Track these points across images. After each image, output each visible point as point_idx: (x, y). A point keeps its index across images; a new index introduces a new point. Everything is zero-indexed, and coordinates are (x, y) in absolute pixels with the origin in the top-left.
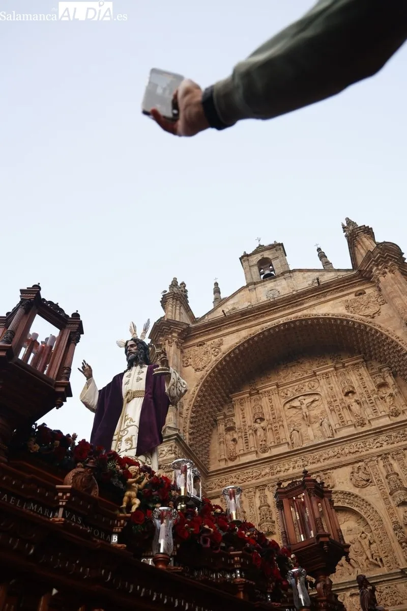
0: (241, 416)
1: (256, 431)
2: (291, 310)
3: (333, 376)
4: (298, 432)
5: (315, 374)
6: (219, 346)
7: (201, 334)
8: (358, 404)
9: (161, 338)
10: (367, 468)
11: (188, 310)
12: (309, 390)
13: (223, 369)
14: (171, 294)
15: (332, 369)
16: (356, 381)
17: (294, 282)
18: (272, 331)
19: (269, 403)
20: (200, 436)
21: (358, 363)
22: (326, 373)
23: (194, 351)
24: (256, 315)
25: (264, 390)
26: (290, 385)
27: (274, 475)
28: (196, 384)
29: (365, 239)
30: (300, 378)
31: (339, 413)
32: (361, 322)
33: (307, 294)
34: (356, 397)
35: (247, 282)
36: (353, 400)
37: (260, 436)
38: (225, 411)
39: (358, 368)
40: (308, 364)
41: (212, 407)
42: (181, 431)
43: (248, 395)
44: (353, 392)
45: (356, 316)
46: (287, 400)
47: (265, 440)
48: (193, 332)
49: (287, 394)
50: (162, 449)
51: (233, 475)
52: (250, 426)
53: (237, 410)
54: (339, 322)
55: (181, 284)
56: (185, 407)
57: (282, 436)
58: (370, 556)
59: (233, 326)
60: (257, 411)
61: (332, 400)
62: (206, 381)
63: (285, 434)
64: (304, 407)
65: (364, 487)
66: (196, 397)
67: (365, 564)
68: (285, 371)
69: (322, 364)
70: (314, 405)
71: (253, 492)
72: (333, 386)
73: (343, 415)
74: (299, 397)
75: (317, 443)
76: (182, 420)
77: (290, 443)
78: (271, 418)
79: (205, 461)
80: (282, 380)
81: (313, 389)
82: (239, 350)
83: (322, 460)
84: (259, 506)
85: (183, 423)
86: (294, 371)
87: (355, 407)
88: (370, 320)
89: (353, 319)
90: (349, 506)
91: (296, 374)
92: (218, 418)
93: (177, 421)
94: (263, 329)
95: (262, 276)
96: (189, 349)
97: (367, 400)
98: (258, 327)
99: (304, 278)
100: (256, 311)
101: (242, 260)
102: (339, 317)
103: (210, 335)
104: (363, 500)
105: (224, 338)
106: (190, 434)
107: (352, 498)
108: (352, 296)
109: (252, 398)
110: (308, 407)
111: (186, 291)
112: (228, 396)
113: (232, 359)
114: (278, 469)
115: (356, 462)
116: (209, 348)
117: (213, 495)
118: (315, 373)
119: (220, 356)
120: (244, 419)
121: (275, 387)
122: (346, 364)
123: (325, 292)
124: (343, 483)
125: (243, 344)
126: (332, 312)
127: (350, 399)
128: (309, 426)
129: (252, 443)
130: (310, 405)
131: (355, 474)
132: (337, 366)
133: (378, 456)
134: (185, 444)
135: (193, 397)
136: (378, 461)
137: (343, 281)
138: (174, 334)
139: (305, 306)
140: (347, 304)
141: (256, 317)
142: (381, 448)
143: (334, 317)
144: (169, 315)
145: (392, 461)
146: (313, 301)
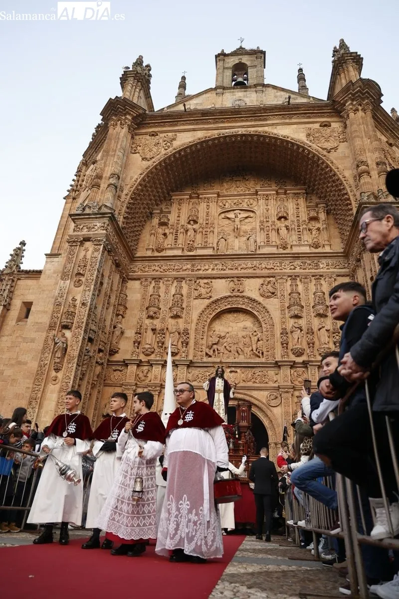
0: (177, 215)
1: (187, 231)
2: (253, 123)
3: (272, 199)
4: (226, 240)
5: (256, 193)
6: (172, 141)
7: (157, 124)
8: (287, 229)
9: (113, 117)
10: (276, 283)
11: (148, 96)
12: (246, 206)
13: (170, 165)
14: (133, 72)
16: (292, 209)
17: (264, 97)
18: (228, 139)
19: (206, 209)
20: (133, 223)
21: (299, 193)
22: (267, 195)
23: (145, 140)
24: (216, 118)
25: (204, 196)
26: (231, 198)
27: (193, 271)
28: (140, 172)
29: (351, 69)
30: (241, 193)
31: (267, 233)
32: (317, 153)
33: (274, 111)
34: (287, 223)
35: (216, 85)
36: (284, 225)
37: (190, 236)
38: (163, 207)
39: (298, 198)
40: (252, 182)
41: (151, 200)
42: (117, 212)
43: (188, 197)
44: (286, 218)
45: (314, 146)
46: (224, 211)
47: (193, 241)
48: (148, 119)
49: (225, 205)
50: (95, 224)
51: (157, 264)
52: (183, 226)
53: (174, 209)
54: (295, 147)
55: (146, 66)
56: (125, 192)
57: (210, 240)
58: (254, 349)
59: (190, 124)
60: (193, 213)
61: (265, 220)
62: (151, 172)
63: (213, 240)
64: (237, 220)
65: (268, 297)
66: (138, 185)
67: (249, 354)
68: (229, 183)
69: (266, 185)
70: (247, 220)
71: (170, 282)
72: (270, 208)
73: (270, 236)
74: (235, 210)
75: (240, 253)
76: (119, 203)
77: (215, 249)
78: (204, 223)
79: (133, 246)
80: (225, 191)
81: (250, 206)
82: (191, 150)
83: (239, 269)
84: (174, 293)
85: (120, 207)
86: (238, 186)
87: (283, 231)
88: (325, 153)
89: (309, 148)
90: (250, 310)
91: (239, 189)
92: (154, 211)
93: (114, 202)
94: (220, 134)
95: (234, 83)
96: (141, 137)
97: (296, 228)
98: (216, 132)
99: (276, 97)
100: (218, 114)
101: (218, 59)
102: (297, 143)
103: (165, 127)
104: (264, 307)
105: (178, 134)
106: (124, 218)
107: (255, 304)
108: (317, 126)
109: (191, 200)
110: (241, 221)
111: (150, 76)
112: (168, 194)
113: (181, 157)
114: (199, 267)
115: (268, 277)
116: (161, 141)
117: (135, 277)
118: (257, 192)
119: (170, 151)
120: (179, 218)
121: (216, 195)
122: (288, 192)
123: (292, 114)
125: (196, 145)
126: (293, 136)
127: (281, 223)
128: (237, 237)
129: (180, 241)
130: (244, 220)
131: (264, 286)
132: (280, 191)
133: (289, 276)
134: (118, 225)
135: (135, 185)
136: (287, 280)
137: (313, 107)
138: (128, 116)
139: (268, 122)
140: (309, 132)
141: (216, 121)
142: (294, 271)
143: (292, 141)
144: (127, 95)
145: (298, 283)
146: (277, 119)
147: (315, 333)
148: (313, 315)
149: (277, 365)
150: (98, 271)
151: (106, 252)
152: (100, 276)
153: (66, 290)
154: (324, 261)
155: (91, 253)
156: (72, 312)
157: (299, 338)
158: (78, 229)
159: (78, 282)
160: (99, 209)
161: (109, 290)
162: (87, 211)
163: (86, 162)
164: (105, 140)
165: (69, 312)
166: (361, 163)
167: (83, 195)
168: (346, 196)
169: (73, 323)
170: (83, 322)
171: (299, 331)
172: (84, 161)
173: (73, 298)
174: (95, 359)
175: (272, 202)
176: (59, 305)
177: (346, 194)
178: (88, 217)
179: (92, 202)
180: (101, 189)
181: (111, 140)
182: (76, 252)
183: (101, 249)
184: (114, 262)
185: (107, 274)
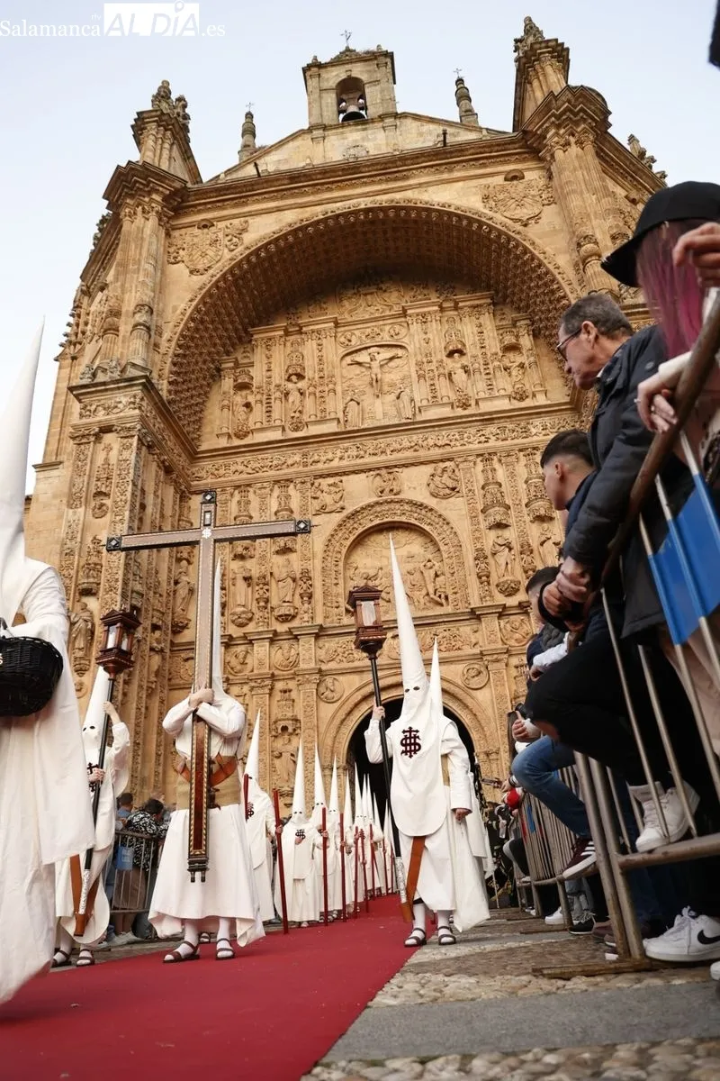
0: (265, 368)
1: (287, 394)
2: (384, 186)
3: (434, 321)
4: (358, 404)
5: (404, 313)
6: (240, 234)
7: (209, 206)
8: (466, 372)
9: (128, 201)
10: (456, 471)
11: (187, 155)
12: (388, 339)
13: (243, 277)
14: (154, 114)
15: (436, 308)
16: (471, 335)
17: (400, 138)
18: (342, 220)
19: (316, 351)
20: (188, 391)
21: (481, 306)
22: (424, 315)
23: (190, 236)
24: (317, 184)
25: (311, 327)
26: (359, 326)
27: (307, 466)
28: (189, 296)
29: (549, 70)
30: (377, 315)
31: (432, 383)
32: (504, 229)
33: (420, 160)
34: (464, 361)
35: (310, 123)
36: (459, 365)
37: (293, 402)
38: (239, 355)
39: (480, 313)
40: (395, 294)
41: (215, 345)
42: (155, 375)
43: (282, 333)
44: (461, 353)
45: (498, 217)
46: (350, 351)
47: (300, 412)
48: (193, 198)
49: (350, 341)
50: (118, 400)
51: (239, 460)
52: (279, 386)
53: (259, 356)
54: (465, 223)
55: (177, 100)
56: (166, 336)
57: (330, 407)
58: (431, 591)
59: (271, 199)
60: (294, 362)
61: (425, 360)
62: (209, 294)
63: (335, 405)
64: (375, 365)
65: (446, 497)
66: (187, 321)
67: (422, 601)
68: (353, 300)
69: (420, 297)
70: (392, 364)
71: (268, 490)
72: (432, 338)
73: (437, 387)
74: (369, 347)
75: (387, 424)
76: (157, 358)
77: (342, 421)
78: (317, 377)
79: (193, 433)
80: (346, 316)
81: (396, 337)
82: (276, 246)
83: (388, 452)
84: (275, 510)
85: (159, 364)
86: (370, 303)
87: (460, 376)
88: (518, 227)
89: (490, 222)
90: (416, 523)
91: (372, 309)
92: (223, 366)
93: (148, 357)
94: (327, 213)
95: (342, 116)
96: (183, 231)
97: (482, 368)
98: (319, 209)
99: (421, 134)
100: (319, 176)
101: (308, 74)
102: (468, 214)
103: (224, 209)
104: (440, 516)
105: (251, 220)
106: (170, 383)
107: (423, 512)
108: (500, 180)
109: (287, 338)
110: (381, 366)
111: (186, 117)
112: (246, 331)
113: (261, 261)
114: (316, 458)
115: (442, 461)
116: (221, 235)
117: (201, 488)
118: (404, 311)
119: (240, 252)
120: (269, 373)
121: (332, 324)
122: (461, 304)
123: (453, 163)
124: (414, 488)
125: (285, 235)
126: (458, 203)
127: (454, 362)
128: (378, 396)
129: (277, 413)
130: (386, 364)
131: (437, 479)
132: (446, 305)
133: (478, 455)
134: (160, 397)
135: (182, 320)
136: (475, 463)
137: (489, 147)
138: (154, 196)
139: (412, 182)
140: (487, 193)
141: (317, 188)
142: (486, 445)
143: (459, 212)
144: (148, 156)
145: (496, 465)
146: (428, 175)
147: (536, 552)
148: (528, 519)
149: (475, 615)
150: (134, 485)
151: (144, 448)
152: (138, 493)
153: (80, 526)
154: (537, 422)
155: (118, 453)
156: (96, 564)
157: (507, 564)
158: (88, 413)
159: (99, 509)
160: (121, 372)
161: (158, 516)
162: (101, 378)
163: (88, 288)
164: (118, 244)
165: (89, 564)
166: (585, 238)
167: (90, 350)
168: (564, 302)
169: (99, 584)
170: (117, 580)
171: (507, 549)
172: (84, 288)
173: (95, 538)
174: (148, 643)
175: (433, 326)
176: (70, 553)
177: (564, 297)
178: (103, 388)
179: (108, 361)
180: (121, 334)
181: (127, 242)
182: (90, 454)
183: (135, 444)
184: (161, 465)
185: (150, 488)
